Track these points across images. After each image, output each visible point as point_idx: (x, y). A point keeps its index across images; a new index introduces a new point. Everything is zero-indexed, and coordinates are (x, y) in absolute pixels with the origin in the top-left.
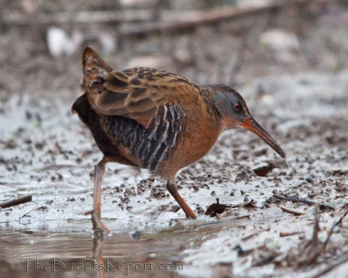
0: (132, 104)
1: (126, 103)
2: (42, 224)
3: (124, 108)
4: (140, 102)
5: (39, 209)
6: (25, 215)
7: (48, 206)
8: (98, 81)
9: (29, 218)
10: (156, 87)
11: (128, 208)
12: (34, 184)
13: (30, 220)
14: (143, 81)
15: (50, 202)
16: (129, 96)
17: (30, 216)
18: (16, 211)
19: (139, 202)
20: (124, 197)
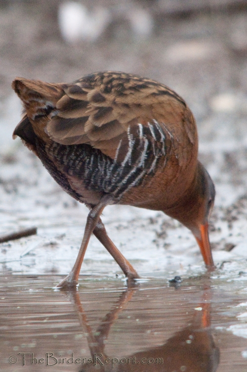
0: (95, 130)
1: (87, 128)
2: (50, 266)
3: (85, 136)
4: (105, 126)
5: (47, 245)
6: (28, 254)
7: (58, 242)
8: (41, 114)
9: (33, 258)
10: (126, 106)
11: (166, 246)
12: (41, 211)
13: (34, 261)
14: (110, 97)
15: (62, 237)
16: (90, 119)
17: (34, 255)
18: (17, 248)
19: (180, 237)
20: (159, 231)
